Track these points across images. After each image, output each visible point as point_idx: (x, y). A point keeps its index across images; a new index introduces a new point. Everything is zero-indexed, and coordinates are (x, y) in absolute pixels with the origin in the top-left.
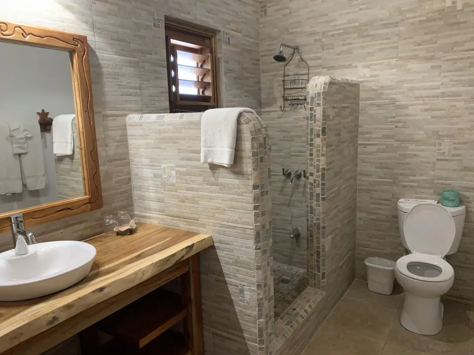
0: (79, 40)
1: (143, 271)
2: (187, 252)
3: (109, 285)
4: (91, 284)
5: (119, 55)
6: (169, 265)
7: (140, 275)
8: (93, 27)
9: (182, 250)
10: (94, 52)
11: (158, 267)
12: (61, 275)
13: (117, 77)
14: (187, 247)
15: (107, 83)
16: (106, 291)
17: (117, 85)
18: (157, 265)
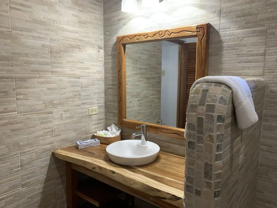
0: (201, 28)
1: (135, 182)
2: (170, 199)
3: (117, 174)
4: (119, 168)
5: (242, 29)
6: (151, 193)
7: (132, 183)
8: (220, 13)
9: (168, 194)
10: (217, 33)
11: (144, 188)
12: (118, 157)
13: (237, 48)
14: (173, 195)
15: (225, 54)
16: (115, 175)
17: (236, 54)
18: (144, 187)
